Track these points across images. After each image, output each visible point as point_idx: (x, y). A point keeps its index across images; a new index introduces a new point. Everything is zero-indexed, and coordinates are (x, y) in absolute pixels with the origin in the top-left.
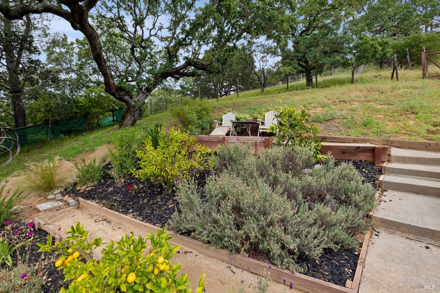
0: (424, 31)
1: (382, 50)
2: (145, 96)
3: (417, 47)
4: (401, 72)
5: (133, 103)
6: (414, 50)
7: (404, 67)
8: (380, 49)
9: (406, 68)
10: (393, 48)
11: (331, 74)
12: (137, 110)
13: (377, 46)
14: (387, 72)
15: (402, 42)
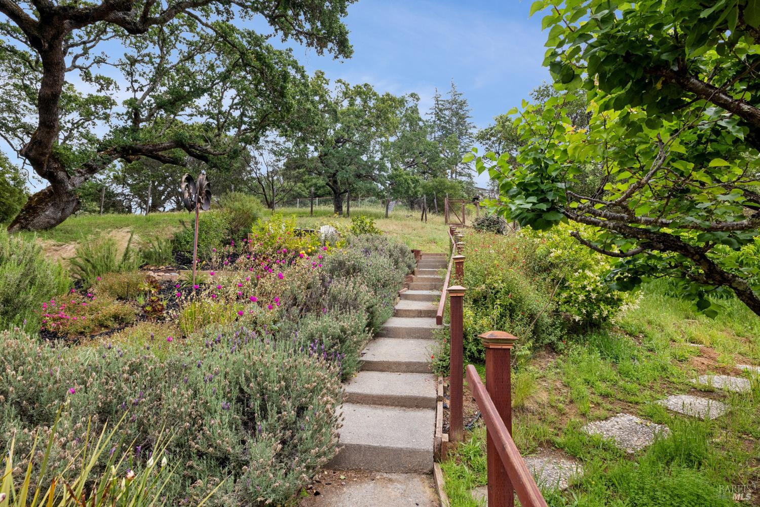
0: (449, 177)
1: (414, 188)
2: (83, 178)
3: (443, 192)
4: (430, 216)
5: (70, 188)
6: (440, 195)
7: (432, 212)
8: (413, 185)
9: (434, 213)
10: (423, 187)
11: (357, 206)
12: (73, 201)
13: (410, 181)
14: (417, 214)
15: (431, 184)
